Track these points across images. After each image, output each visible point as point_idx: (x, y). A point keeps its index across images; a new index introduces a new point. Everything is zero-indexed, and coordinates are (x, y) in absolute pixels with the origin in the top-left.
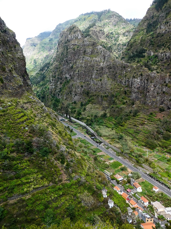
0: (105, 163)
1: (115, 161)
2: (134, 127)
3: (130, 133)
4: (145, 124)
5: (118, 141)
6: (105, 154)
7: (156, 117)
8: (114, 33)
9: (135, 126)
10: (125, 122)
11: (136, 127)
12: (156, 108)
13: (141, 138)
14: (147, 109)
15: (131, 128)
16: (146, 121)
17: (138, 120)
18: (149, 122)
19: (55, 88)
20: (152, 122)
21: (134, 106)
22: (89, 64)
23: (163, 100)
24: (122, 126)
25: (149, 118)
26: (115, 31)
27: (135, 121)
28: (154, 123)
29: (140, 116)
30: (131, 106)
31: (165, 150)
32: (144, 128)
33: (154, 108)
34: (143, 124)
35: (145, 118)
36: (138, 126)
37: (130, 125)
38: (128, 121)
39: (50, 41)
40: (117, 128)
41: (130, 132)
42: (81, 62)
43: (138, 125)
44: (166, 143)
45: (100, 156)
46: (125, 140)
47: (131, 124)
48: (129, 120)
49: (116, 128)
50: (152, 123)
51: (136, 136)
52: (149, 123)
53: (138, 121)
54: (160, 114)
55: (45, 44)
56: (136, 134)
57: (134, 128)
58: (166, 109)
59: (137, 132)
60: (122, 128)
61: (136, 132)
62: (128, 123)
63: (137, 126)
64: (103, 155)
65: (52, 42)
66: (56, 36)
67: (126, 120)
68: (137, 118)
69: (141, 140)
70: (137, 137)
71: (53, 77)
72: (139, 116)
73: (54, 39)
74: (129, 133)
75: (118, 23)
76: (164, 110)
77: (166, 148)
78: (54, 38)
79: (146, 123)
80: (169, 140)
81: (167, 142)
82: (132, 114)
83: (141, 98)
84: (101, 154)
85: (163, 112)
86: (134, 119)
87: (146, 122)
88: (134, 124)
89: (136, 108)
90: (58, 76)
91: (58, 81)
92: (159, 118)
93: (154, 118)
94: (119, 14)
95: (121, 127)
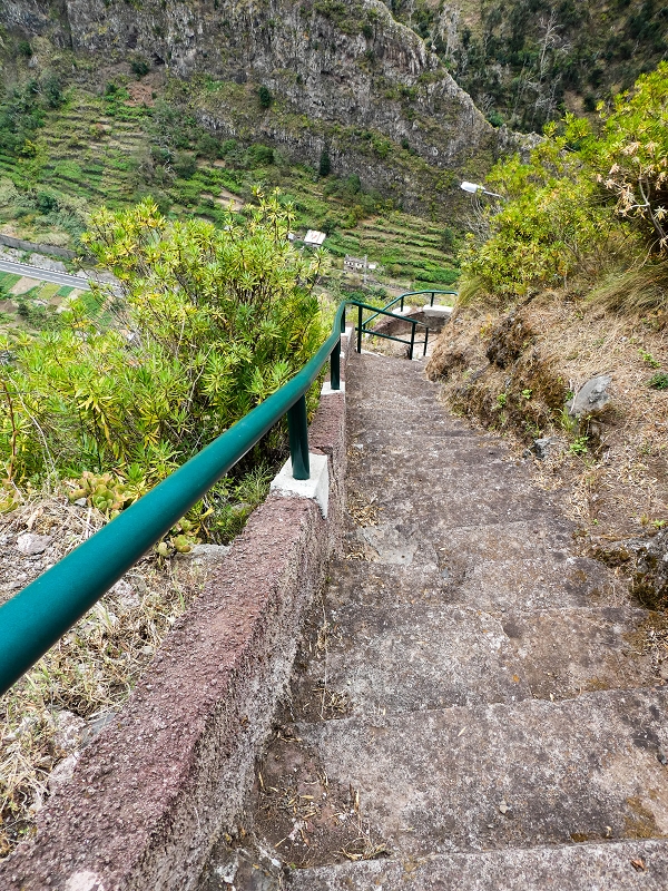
0: (59, 311)
1: (81, 292)
2: (72, 152)
3: (71, 180)
4: (104, 133)
5: (44, 219)
6: (37, 284)
7: (131, 98)
9: (75, 146)
10: (33, 139)
11: (79, 152)
12: (118, 61)
13: (115, 188)
14: (90, 71)
15: (64, 158)
16: (102, 119)
17: (74, 119)
18: (117, 124)
20: (124, 120)
21: (35, 59)
23: (131, 29)
24: (26, 156)
25: (109, 105)
27: (67, 128)
28: (131, 125)
29: (77, 104)
30: (19, 60)
31: (194, 210)
32: (108, 148)
33: (113, 64)
34: (99, 137)
35: (97, 110)
36: (86, 147)
37: (56, 145)
38: (40, 130)
40: (12, 167)
41: (69, 174)
43: (82, 143)
44: (190, 187)
45: (27, 295)
46: (67, 208)
47: (57, 140)
48: (42, 126)
49: (9, 170)
50: (126, 124)
51: (96, 184)
52: (119, 128)
53: (79, 125)
54: (140, 86)
56: (91, 176)
57: (76, 156)
58: (151, 62)
59: (93, 170)
60: (33, 162)
61: (91, 172)
62: (45, 139)
63: (80, 147)
64: (34, 289)
67: (33, 129)
68: (68, 115)
69: (116, 195)
70: (102, 190)
72: (72, 105)
74: (66, 178)
76: (146, 71)
77: (193, 202)
79: (106, 127)
80: (193, 177)
81: (189, 183)
82: (42, 99)
83: (47, 24)
84: (24, 290)
85: (147, 78)
86: (58, 119)
87: (104, 123)
88: (69, 141)
89: (46, 73)
92: (140, 102)
93: (127, 103)
95: (26, 161)
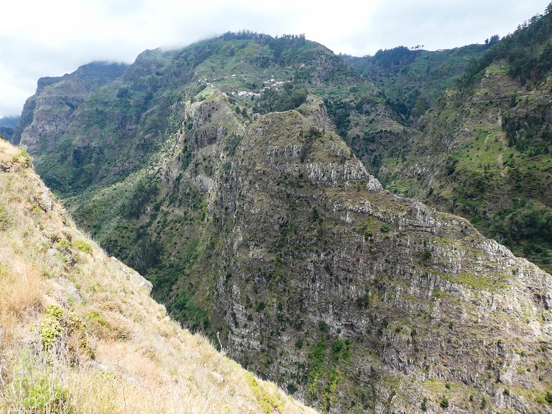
8: (332, 102)
19: (263, 351)
22: (465, 316)
26: (333, 96)
39: (120, 95)
42: (415, 293)
55: (106, 104)
65: (128, 100)
66: (138, 84)
71: (251, 306)
73: (132, 91)
75: (336, 75)
78: (132, 89)
90: (280, 308)
91: (283, 330)
94: (332, 52)
